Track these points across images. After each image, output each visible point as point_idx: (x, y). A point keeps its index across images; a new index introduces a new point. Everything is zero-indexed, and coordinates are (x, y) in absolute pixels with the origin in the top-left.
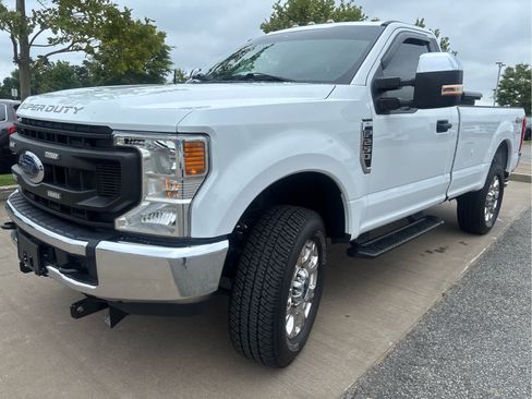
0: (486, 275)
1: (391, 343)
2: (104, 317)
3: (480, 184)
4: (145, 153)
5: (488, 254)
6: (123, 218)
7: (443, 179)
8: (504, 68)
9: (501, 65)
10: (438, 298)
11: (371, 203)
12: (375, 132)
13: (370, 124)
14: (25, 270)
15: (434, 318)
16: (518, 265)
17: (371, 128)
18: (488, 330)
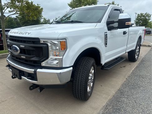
0: (137, 73)
1: (114, 93)
2: (38, 89)
3: (134, 48)
4: (49, 45)
5: (137, 67)
6: (43, 63)
7: (125, 47)
8: (137, 14)
9: (136, 13)
10: (125, 80)
11: (107, 55)
12: (108, 36)
13: (107, 33)
14: (13, 78)
15: (125, 85)
16: (145, 70)
17: (107, 35)
18: (139, 87)
